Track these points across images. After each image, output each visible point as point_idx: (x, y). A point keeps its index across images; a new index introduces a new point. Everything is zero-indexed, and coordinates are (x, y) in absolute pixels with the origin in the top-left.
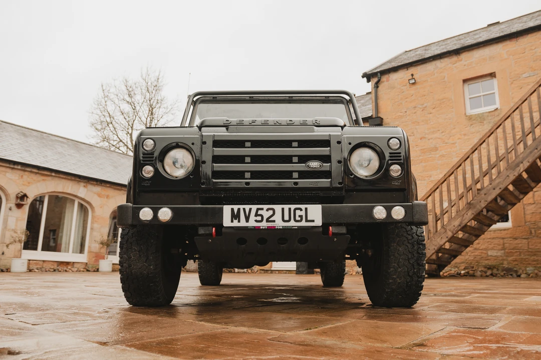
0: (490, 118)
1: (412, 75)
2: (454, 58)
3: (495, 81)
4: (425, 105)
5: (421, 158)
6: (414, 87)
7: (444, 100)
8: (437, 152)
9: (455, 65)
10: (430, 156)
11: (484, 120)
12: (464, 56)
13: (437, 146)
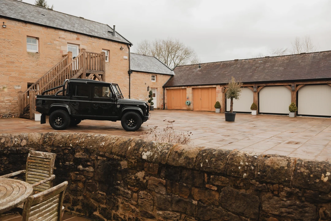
0: (36, 56)
1: (4, 23)
2: (24, 24)
3: (37, 40)
4: (9, 40)
5: (6, 65)
6: (4, 29)
7: (18, 42)
8: (14, 64)
9: (24, 27)
10: (11, 65)
11: (34, 56)
12: (28, 25)
13: (14, 61)
